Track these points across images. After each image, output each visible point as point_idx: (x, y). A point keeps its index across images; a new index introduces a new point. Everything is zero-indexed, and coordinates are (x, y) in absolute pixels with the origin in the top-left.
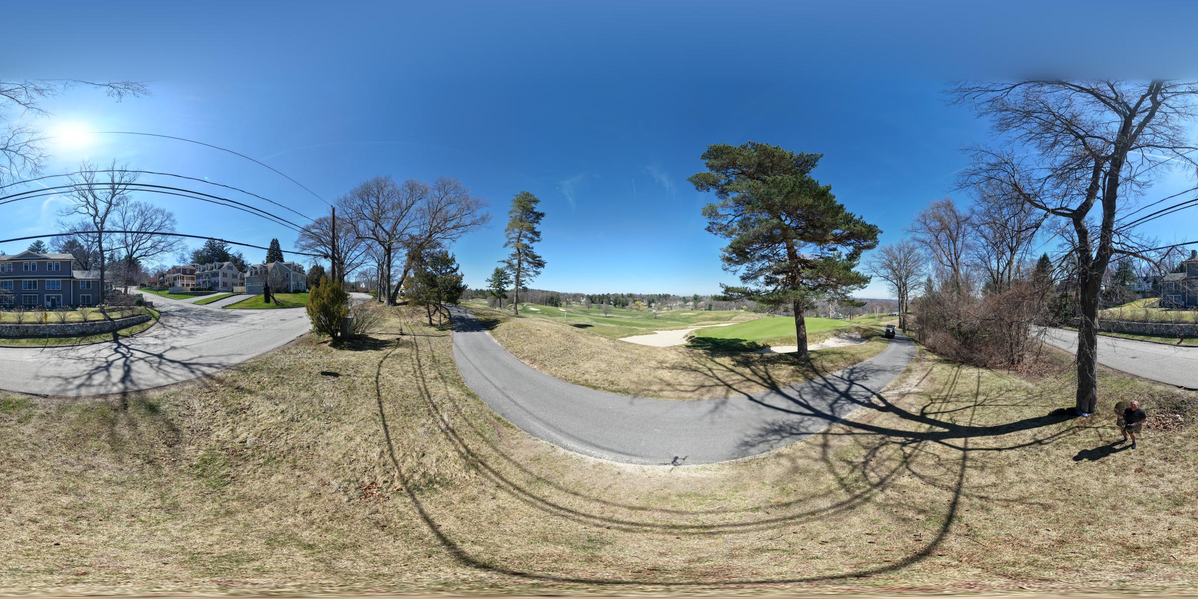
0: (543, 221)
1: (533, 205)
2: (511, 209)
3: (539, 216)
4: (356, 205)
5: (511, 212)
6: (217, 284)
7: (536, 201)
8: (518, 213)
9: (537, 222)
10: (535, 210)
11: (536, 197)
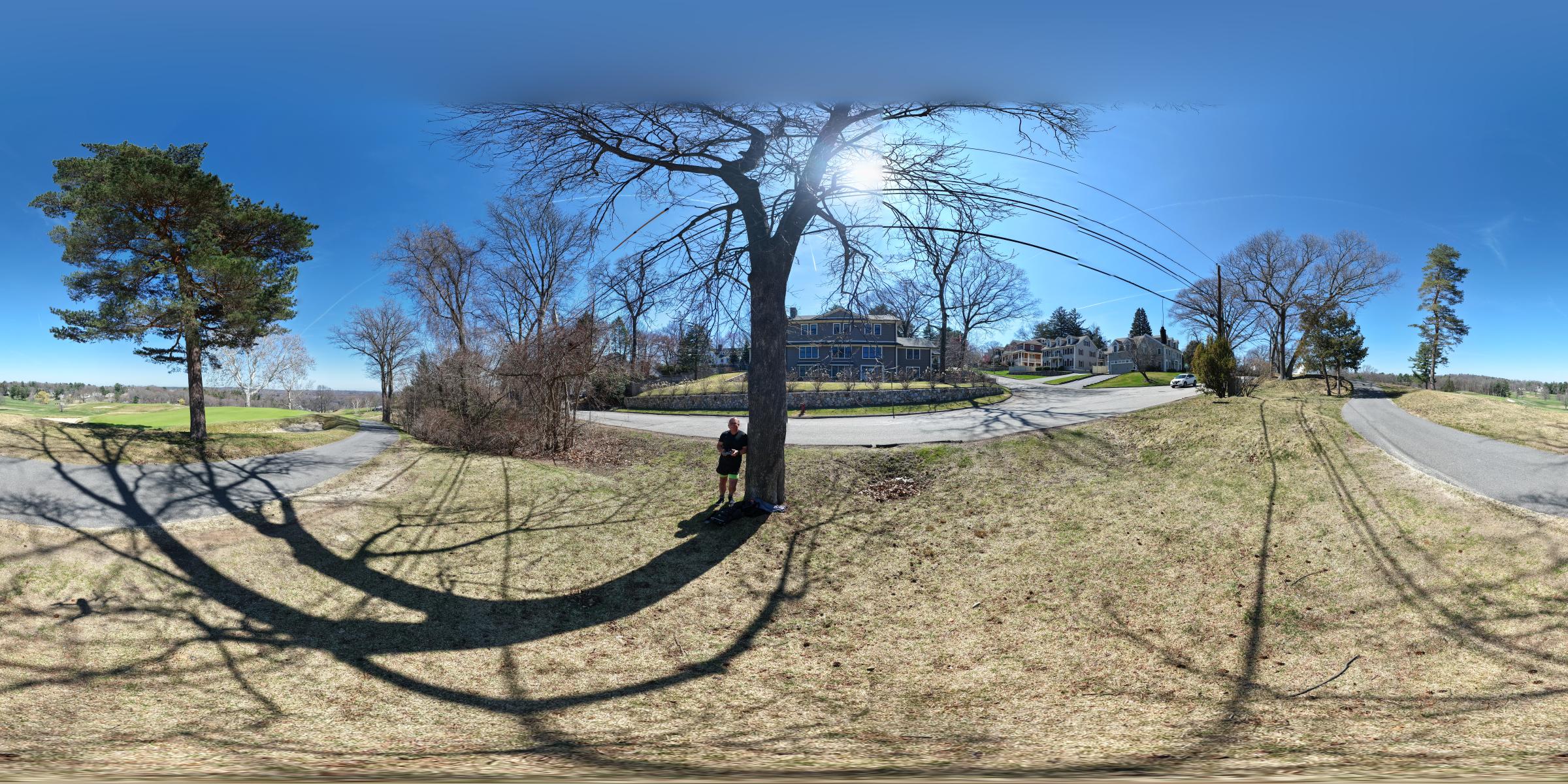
0: (1467, 279)
1: (1453, 260)
2: (1425, 265)
3: (1462, 273)
4: (1242, 263)
5: (1425, 269)
6: (1070, 363)
7: (1456, 255)
8: (1435, 269)
9: (1458, 280)
10: (1456, 266)
11: (1456, 250)
